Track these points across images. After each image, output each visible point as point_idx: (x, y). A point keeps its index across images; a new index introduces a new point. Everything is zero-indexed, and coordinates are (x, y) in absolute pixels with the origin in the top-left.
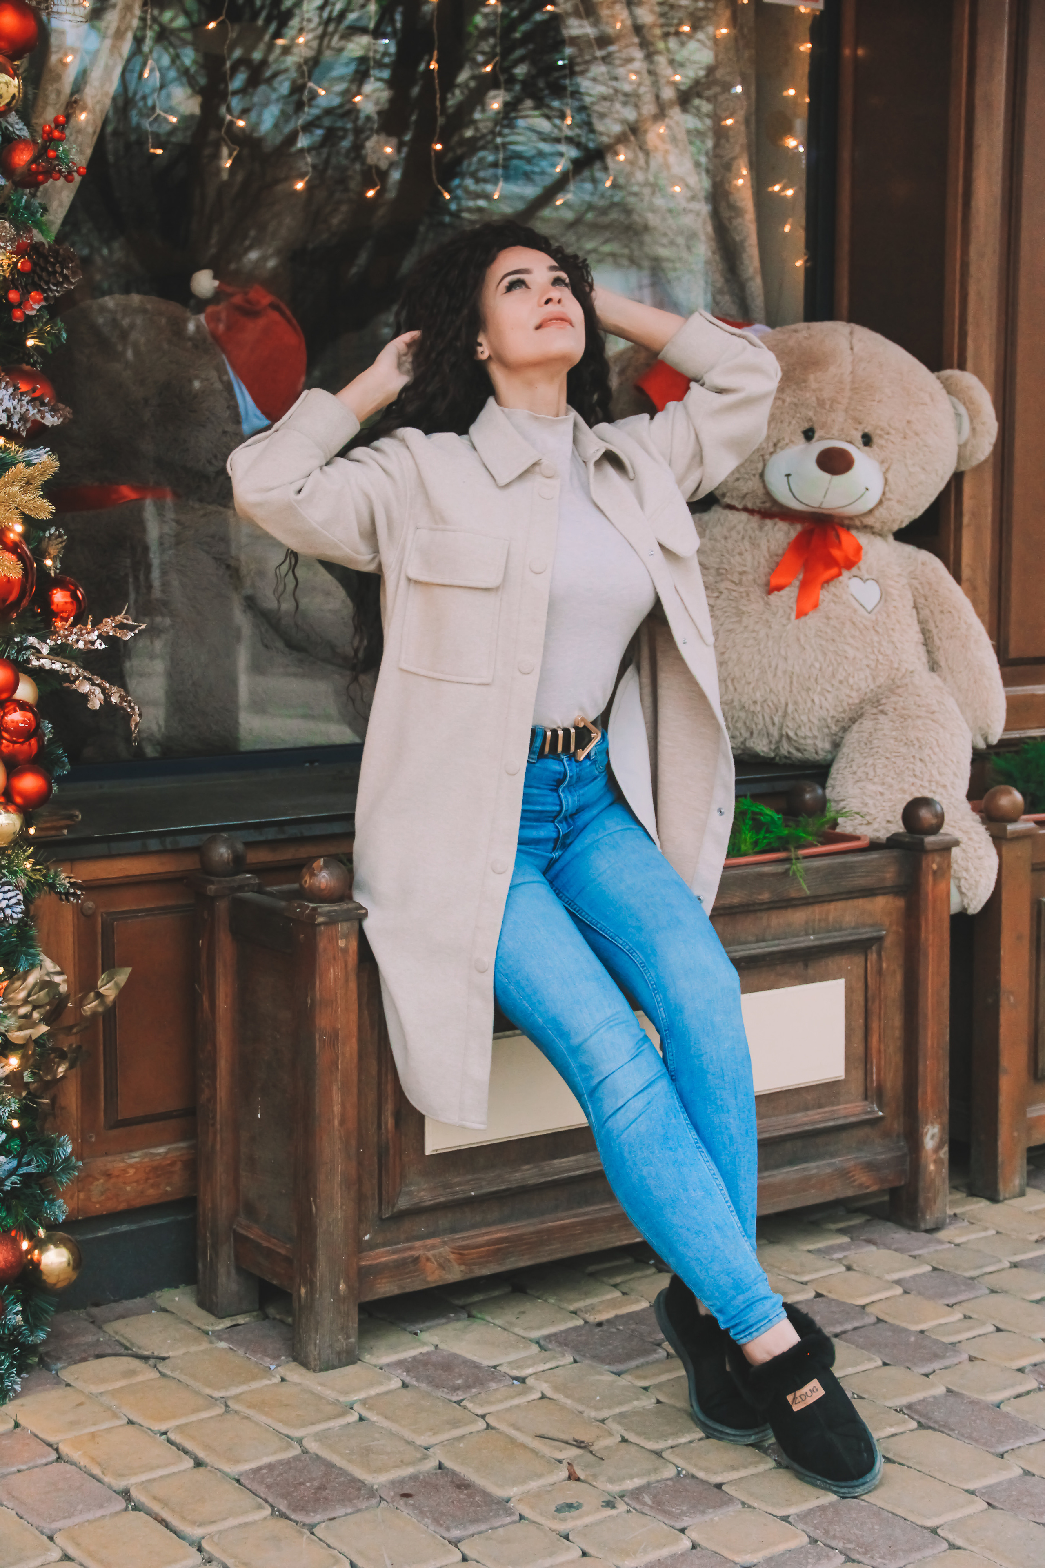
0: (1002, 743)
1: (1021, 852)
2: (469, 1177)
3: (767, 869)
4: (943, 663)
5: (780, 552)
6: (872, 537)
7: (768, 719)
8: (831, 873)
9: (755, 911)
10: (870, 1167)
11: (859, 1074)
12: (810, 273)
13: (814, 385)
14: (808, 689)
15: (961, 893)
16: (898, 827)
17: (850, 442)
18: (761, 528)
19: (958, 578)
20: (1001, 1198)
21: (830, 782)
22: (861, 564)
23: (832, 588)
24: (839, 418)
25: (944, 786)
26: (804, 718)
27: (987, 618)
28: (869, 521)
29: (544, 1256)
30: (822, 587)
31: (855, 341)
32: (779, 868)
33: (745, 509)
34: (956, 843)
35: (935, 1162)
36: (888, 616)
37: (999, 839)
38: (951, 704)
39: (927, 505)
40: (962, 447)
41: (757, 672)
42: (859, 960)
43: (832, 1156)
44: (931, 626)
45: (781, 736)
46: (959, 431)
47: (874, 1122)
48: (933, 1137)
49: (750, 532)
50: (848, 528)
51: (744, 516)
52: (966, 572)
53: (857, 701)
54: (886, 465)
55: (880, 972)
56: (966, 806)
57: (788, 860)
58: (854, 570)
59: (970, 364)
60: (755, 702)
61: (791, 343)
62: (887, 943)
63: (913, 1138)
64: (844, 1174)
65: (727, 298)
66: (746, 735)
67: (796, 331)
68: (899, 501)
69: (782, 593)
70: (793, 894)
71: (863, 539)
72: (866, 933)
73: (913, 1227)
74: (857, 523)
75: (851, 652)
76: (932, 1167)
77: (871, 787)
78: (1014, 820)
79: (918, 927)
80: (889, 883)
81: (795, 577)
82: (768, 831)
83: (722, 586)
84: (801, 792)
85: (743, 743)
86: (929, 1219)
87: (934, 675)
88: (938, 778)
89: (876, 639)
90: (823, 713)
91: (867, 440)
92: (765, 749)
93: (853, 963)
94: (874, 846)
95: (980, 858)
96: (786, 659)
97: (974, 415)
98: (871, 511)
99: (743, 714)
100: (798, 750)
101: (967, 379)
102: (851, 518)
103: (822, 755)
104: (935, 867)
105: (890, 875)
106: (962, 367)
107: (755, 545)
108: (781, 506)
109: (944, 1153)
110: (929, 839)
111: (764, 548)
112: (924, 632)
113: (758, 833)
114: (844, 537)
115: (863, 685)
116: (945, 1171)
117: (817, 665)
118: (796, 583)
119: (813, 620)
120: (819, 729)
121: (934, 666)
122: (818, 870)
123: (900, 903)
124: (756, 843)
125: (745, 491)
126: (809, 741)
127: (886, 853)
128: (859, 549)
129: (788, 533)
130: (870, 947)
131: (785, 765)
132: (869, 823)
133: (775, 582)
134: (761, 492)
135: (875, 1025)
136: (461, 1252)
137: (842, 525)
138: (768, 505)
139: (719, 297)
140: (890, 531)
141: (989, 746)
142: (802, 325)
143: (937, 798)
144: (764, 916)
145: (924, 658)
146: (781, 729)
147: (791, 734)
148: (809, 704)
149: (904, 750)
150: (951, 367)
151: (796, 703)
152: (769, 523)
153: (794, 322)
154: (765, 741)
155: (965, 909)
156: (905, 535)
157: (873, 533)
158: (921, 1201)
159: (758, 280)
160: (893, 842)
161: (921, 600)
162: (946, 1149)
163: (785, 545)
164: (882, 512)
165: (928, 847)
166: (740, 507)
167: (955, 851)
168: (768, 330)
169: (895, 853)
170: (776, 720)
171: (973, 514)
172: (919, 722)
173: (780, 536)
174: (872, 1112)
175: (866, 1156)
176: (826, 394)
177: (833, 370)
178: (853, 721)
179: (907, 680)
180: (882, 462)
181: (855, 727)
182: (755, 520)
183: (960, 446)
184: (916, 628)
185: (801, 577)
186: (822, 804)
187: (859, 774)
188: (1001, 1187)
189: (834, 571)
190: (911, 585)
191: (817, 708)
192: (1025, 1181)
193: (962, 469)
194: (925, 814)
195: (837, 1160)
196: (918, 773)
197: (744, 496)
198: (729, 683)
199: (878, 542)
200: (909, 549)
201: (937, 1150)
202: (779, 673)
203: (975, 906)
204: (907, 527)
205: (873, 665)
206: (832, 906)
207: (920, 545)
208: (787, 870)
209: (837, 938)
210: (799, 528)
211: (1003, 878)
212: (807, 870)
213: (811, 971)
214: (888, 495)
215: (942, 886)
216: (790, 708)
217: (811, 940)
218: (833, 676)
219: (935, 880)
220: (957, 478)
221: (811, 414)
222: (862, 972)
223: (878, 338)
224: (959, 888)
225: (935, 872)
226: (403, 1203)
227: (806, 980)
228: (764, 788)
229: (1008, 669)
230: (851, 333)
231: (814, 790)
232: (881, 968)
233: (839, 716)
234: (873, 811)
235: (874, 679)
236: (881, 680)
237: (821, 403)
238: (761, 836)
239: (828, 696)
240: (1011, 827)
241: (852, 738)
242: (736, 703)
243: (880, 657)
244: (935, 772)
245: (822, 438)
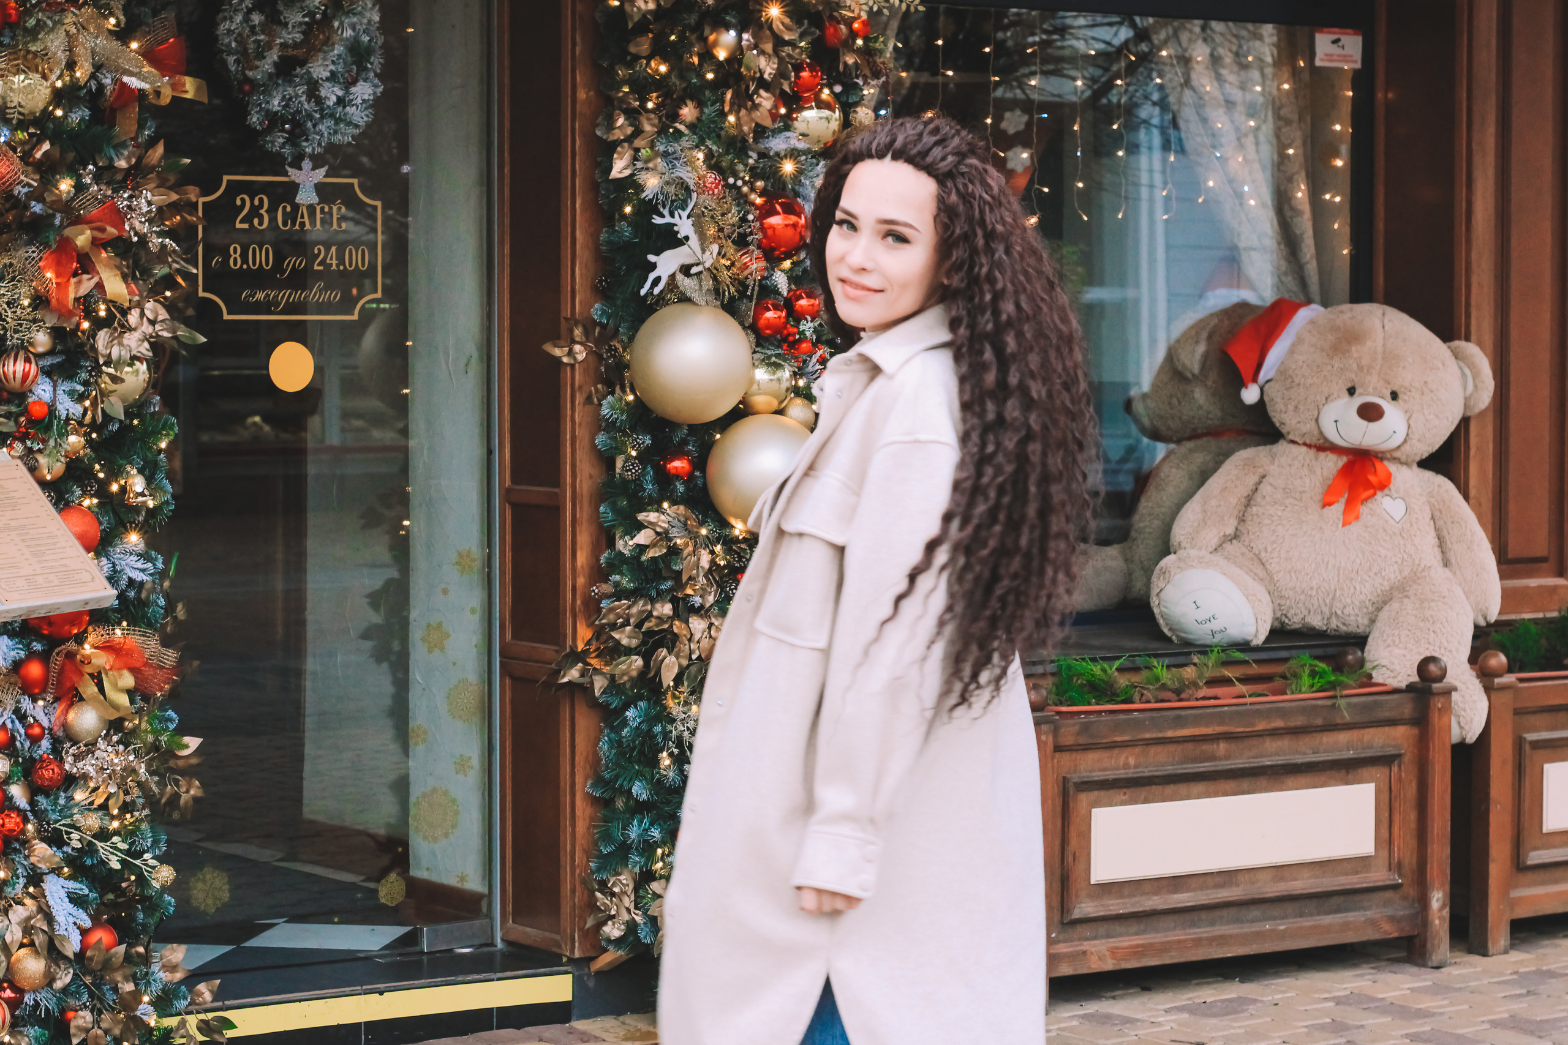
0: (1498, 624)
1: (1506, 698)
2: (1118, 901)
3: (1320, 702)
4: (1453, 561)
5: (1332, 477)
6: (1400, 466)
7: (1321, 601)
8: (1365, 707)
9: (1312, 732)
10: (1392, 919)
11: (1386, 853)
12: (1354, 258)
13: (1355, 355)
14: (1352, 579)
15: (1461, 727)
16: (1415, 678)
17: (1382, 397)
18: (1317, 459)
19: (1466, 497)
20: (1490, 953)
21: (1367, 648)
22: (1391, 486)
23: (1370, 504)
24: (1373, 380)
25: (1450, 651)
26: (1349, 601)
27: (1490, 527)
28: (1397, 454)
29: (1166, 960)
30: (1362, 504)
31: (1386, 321)
32: (1329, 702)
33: (1305, 444)
34: (1455, 689)
35: (1439, 918)
36: (1411, 525)
37: (1488, 689)
38: (1458, 591)
39: (1442, 442)
40: (1467, 400)
41: (1313, 566)
42: (1386, 770)
43: (1365, 909)
44: (1445, 533)
45: (1331, 614)
46: (1465, 389)
47: (1395, 887)
48: (1438, 900)
49: (1308, 461)
50: (1382, 459)
51: (1304, 449)
52: (1473, 492)
53: (1388, 588)
54: (1408, 414)
55: (1400, 779)
56: (1468, 666)
57: (1335, 697)
58: (1386, 491)
59: (1473, 337)
60: (1312, 588)
61: (1338, 322)
62: (1406, 759)
63: (1423, 901)
64: (1372, 923)
65: (1290, 278)
66: (1305, 612)
67: (1342, 312)
68: (1419, 440)
69: (1332, 507)
70: (1339, 721)
71: (1393, 468)
72: (1391, 751)
73: (1424, 965)
74: (1388, 456)
75: (1383, 552)
76: (1437, 922)
77: (1396, 651)
78: (1500, 675)
79: (1428, 749)
80: (1406, 716)
81: (1342, 496)
82: (1321, 677)
83: (1287, 502)
84: (1346, 654)
85: (1303, 619)
86: (1435, 959)
87: (1446, 570)
88: (1446, 644)
89: (1402, 542)
90: (1363, 597)
91: (1394, 396)
92: (1320, 624)
93: (1380, 772)
94: (1396, 691)
95: (1474, 702)
96: (1335, 556)
97: (1476, 375)
98: (1399, 447)
99: (1303, 597)
100: (1344, 624)
101: (1471, 349)
102: (1383, 452)
103: (1361, 630)
104: (1440, 705)
105: (1407, 710)
106: (1468, 339)
107: (1312, 471)
108: (1332, 443)
109: (1446, 912)
110: (1436, 686)
111: (1319, 473)
112: (1439, 537)
113: (1314, 678)
114: (1378, 465)
115: (1392, 576)
116: (1447, 925)
117: (1358, 562)
118: (1343, 500)
119: (1355, 528)
120: (1360, 609)
121: (1446, 563)
122: (1355, 705)
123: (1415, 731)
124: (1312, 686)
125: (1304, 430)
126: (1352, 618)
127: (1404, 695)
128: (1389, 475)
129: (1336, 463)
130: (1393, 762)
131: (1334, 637)
132: (1394, 677)
133: (1329, 499)
134: (1316, 432)
135: (1396, 818)
136: (1113, 951)
137: (1377, 457)
138: (1322, 441)
139: (1283, 278)
140: (1413, 461)
141: (1489, 625)
142: (1347, 307)
143: (1444, 659)
144: (1318, 736)
145: (1439, 557)
146: (1331, 608)
147: (1339, 612)
148: (1352, 590)
149: (1421, 624)
150: (1459, 339)
151: (1342, 589)
152: (1322, 455)
153: (1343, 302)
154: (1319, 617)
155: (1464, 739)
156: (1424, 464)
157: (1402, 463)
158: (1429, 945)
159: (1314, 263)
160: (1411, 688)
161: (1437, 514)
162: (1448, 909)
163: (1335, 472)
164: (1407, 448)
165: (1435, 691)
166: (1301, 442)
167: (1453, 693)
168: (1321, 309)
169: (1411, 695)
170: (1328, 601)
171: (1478, 448)
172: (1433, 604)
173: (1331, 464)
174: (1394, 879)
175: (1389, 911)
176: (1365, 362)
177: (1369, 343)
178: (1385, 603)
179: (1426, 573)
180: (1406, 412)
181: (1386, 608)
182: (1312, 452)
183: (1466, 398)
184: (1433, 534)
185: (1346, 496)
186: (1362, 662)
187: (1389, 641)
188: (1490, 944)
189: (1372, 491)
190: (1429, 502)
191: (1358, 593)
192: (1509, 942)
193: (1469, 414)
194: (1432, 668)
195: (1368, 913)
196: (1431, 641)
197: (1304, 434)
198: (1293, 574)
199: (1404, 469)
200: (1429, 475)
201: (1441, 909)
202: (1330, 567)
203: (1472, 737)
204: (1427, 458)
205: (1400, 561)
206: (1367, 731)
207: (1438, 471)
208: (1334, 704)
209: (1369, 753)
210: (1344, 459)
211: (1492, 718)
212: (1349, 705)
213: (1350, 776)
214: (1411, 436)
215: (1445, 720)
216: (1338, 593)
217: (1351, 754)
218: (1370, 569)
219: (1439, 715)
220: (1465, 421)
221: (1353, 376)
222: (1387, 780)
223: (1405, 317)
224: (1459, 723)
225: (1439, 710)
226: (1077, 914)
227: (1347, 783)
228: (1319, 652)
229: (1503, 567)
230: (1384, 314)
231: (1355, 653)
232: (1400, 776)
233: (1374, 599)
234: (1398, 668)
235: (1400, 572)
236: (1406, 573)
237: (1360, 368)
238: (1316, 680)
239: (1367, 585)
240: (1497, 680)
241: (1383, 615)
242: (1298, 589)
243: (1405, 556)
244: (1444, 641)
245: (1361, 394)
